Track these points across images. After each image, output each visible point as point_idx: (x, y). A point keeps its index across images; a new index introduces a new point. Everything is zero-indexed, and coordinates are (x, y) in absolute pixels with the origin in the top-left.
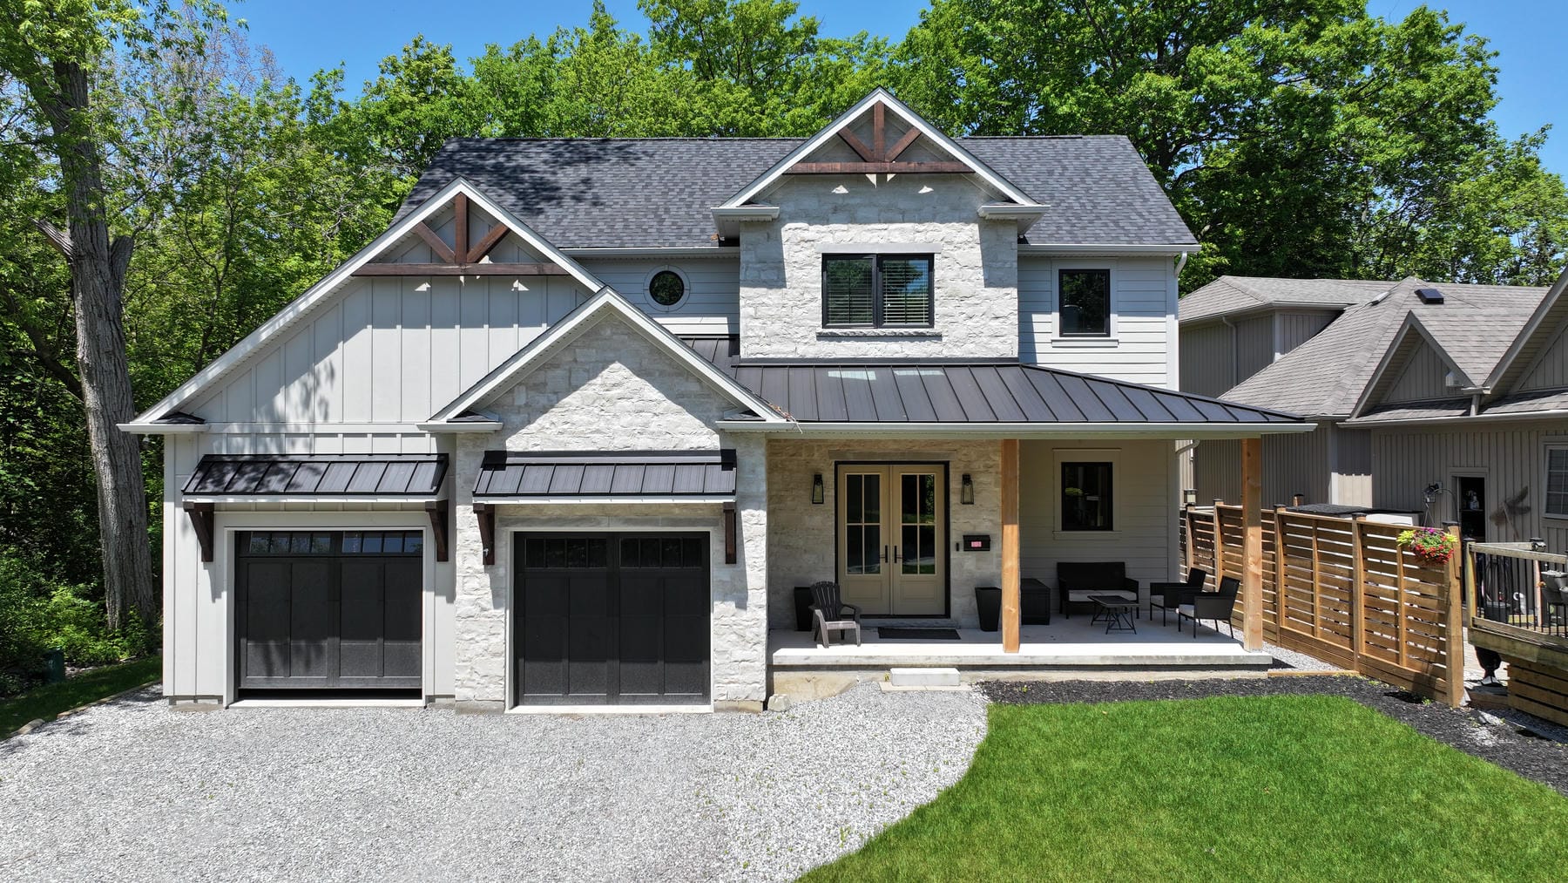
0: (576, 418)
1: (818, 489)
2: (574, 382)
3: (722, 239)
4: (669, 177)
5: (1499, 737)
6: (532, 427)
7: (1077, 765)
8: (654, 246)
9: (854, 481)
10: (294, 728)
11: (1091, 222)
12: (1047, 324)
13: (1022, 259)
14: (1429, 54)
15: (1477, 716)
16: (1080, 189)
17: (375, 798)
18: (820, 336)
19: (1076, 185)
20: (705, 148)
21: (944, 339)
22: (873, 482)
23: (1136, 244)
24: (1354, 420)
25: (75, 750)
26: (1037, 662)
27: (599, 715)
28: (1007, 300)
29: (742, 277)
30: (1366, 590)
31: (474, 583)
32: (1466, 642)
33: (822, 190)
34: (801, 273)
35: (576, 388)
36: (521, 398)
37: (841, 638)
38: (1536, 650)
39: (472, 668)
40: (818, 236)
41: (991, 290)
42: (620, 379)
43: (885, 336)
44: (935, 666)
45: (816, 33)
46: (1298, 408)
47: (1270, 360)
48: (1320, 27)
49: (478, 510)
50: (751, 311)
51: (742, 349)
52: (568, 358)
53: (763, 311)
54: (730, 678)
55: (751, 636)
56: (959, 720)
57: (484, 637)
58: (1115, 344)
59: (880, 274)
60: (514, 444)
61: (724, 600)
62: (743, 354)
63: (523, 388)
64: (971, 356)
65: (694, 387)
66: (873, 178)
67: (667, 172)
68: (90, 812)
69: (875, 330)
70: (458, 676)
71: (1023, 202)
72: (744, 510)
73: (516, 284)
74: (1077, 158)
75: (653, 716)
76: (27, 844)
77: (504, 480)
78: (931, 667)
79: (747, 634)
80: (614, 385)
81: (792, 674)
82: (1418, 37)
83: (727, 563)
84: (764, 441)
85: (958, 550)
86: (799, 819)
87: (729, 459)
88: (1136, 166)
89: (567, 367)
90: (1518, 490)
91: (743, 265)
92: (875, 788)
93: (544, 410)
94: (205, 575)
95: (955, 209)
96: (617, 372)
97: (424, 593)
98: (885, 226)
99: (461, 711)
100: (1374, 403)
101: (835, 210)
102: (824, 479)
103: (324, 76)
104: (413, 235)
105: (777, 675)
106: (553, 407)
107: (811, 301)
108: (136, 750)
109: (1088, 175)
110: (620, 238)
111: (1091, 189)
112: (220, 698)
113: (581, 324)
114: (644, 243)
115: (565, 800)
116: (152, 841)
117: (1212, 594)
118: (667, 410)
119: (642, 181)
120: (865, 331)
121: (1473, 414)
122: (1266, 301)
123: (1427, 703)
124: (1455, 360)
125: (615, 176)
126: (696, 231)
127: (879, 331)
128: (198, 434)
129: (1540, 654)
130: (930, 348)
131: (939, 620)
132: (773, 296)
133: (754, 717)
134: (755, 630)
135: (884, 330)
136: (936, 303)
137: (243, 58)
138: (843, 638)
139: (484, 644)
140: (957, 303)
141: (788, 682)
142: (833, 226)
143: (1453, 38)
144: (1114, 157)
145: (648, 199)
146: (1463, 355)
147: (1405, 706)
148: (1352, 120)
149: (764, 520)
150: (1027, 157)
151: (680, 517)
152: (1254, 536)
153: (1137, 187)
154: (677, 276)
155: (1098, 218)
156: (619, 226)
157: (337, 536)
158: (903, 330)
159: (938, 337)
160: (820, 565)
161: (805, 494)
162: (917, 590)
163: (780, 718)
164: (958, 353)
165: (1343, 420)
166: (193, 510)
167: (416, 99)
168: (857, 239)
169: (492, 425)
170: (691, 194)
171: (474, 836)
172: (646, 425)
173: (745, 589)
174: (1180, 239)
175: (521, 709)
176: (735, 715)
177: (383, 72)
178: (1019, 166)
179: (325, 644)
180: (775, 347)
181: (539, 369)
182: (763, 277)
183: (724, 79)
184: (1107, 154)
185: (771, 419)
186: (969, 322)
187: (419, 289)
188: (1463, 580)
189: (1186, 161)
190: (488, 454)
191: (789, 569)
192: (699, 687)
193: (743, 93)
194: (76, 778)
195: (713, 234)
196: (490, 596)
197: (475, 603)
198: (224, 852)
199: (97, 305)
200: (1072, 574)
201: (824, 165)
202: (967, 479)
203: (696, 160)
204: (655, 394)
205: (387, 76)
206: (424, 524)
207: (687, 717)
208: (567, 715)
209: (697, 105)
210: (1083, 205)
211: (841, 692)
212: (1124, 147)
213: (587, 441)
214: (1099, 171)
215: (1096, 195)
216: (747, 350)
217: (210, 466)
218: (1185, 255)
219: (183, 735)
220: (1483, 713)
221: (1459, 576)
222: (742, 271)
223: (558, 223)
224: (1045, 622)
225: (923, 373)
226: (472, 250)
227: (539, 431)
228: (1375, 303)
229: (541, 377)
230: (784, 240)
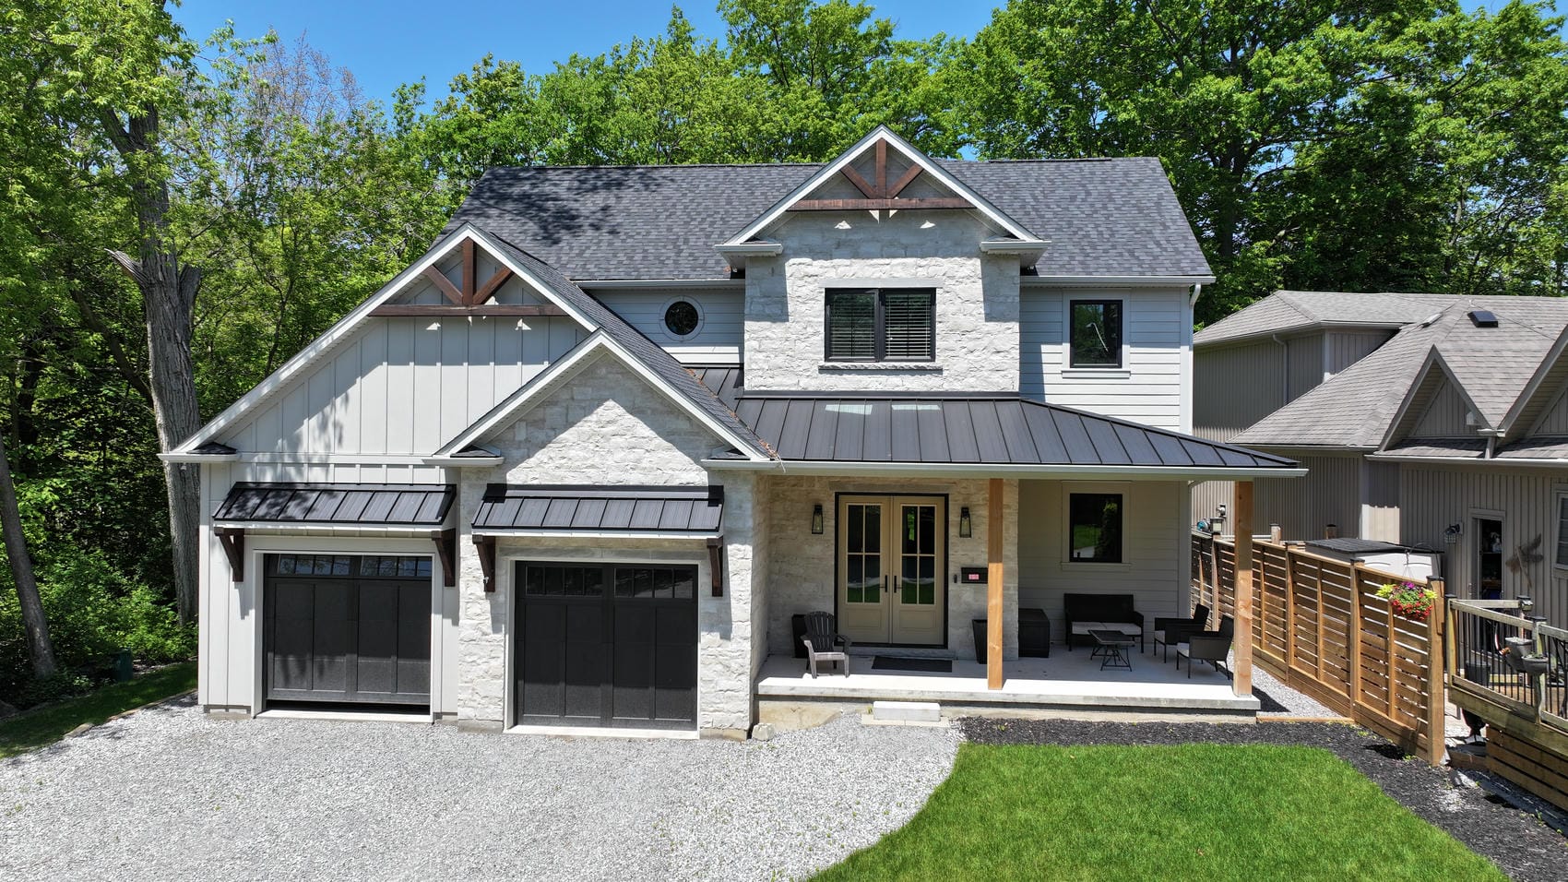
0: (572, 453)
1: (818, 519)
2: (570, 420)
3: (735, 271)
4: (694, 206)
5: (1467, 802)
6: (532, 461)
7: (1021, 814)
8: (668, 277)
9: (855, 512)
10: (309, 741)
11: (1106, 251)
12: (1056, 356)
13: (1024, 290)
14: (1524, 49)
15: (1453, 776)
16: (1099, 217)
17: (362, 816)
18: (822, 370)
19: (1096, 212)
20: (733, 175)
21: (945, 373)
22: (874, 515)
23: (1148, 276)
24: (1382, 454)
25: (112, 755)
26: (1019, 700)
27: (591, 737)
28: (1008, 335)
29: (746, 311)
30: (1363, 637)
31: (476, 609)
32: (1446, 700)
33: (826, 226)
34: (804, 308)
35: (572, 424)
36: (521, 434)
37: (833, 668)
38: (1505, 715)
39: (473, 689)
40: (821, 271)
41: (992, 324)
42: (614, 416)
43: (886, 369)
44: (918, 701)
45: (890, 35)
46: (1332, 436)
47: (1319, 380)
48: (1404, 24)
49: (476, 540)
50: (755, 344)
51: (746, 381)
52: (565, 396)
53: (767, 344)
54: (715, 706)
55: (736, 666)
56: (927, 758)
57: (484, 660)
58: (1127, 375)
59: (883, 308)
60: (514, 477)
61: (710, 630)
62: (747, 387)
63: (524, 424)
64: (971, 390)
65: (683, 425)
66: (876, 214)
67: (692, 201)
68: (109, 819)
69: (876, 364)
70: (460, 696)
71: (1025, 238)
72: (731, 544)
73: (520, 323)
74: (1103, 182)
75: (641, 740)
76: (47, 848)
77: (503, 512)
78: (913, 701)
79: (733, 665)
80: (608, 422)
81: (777, 704)
82: (1512, 31)
83: (714, 595)
84: (753, 478)
85: (956, 582)
86: (739, 859)
87: (716, 495)
88: (1162, 190)
89: (564, 405)
90: (1532, 537)
91: (748, 299)
92: (821, 829)
93: (543, 446)
94: (235, 594)
95: (957, 244)
96: (611, 409)
97: (433, 615)
98: (887, 261)
99: (463, 729)
100: (1401, 438)
101: (838, 245)
102: (824, 509)
103: (406, 90)
104: (424, 279)
105: (762, 704)
106: (550, 442)
107: (814, 334)
108: (165, 757)
109: (1112, 200)
110: (637, 270)
111: (1112, 215)
112: (248, 709)
113: (577, 364)
114: (659, 274)
115: (532, 827)
116: (153, 851)
117: (1212, 634)
118: (658, 447)
119: (666, 210)
120: (866, 365)
121: (1488, 458)
122: (1316, 320)
123: (1407, 760)
124: (1474, 400)
125: (642, 205)
126: (711, 262)
127: (880, 365)
128: (231, 463)
129: (1508, 720)
130: (930, 382)
131: (936, 651)
132: (776, 330)
133: (738, 746)
134: (740, 661)
135: (885, 364)
136: (937, 337)
137: (325, 79)
138: (835, 667)
139: (484, 667)
140: (959, 337)
141: (774, 711)
142: (836, 261)
143: (1554, 31)
144: (1141, 181)
145: (669, 229)
146: (1482, 393)
147: (1382, 761)
148: (1433, 122)
149: (750, 555)
150: (1052, 181)
151: (671, 550)
152: (1244, 579)
153: (1159, 213)
154: (690, 305)
155: (1114, 247)
156: (638, 257)
157: (355, 560)
158: (903, 364)
159: (939, 371)
160: (818, 595)
161: (806, 524)
162: (914, 620)
163: (761, 747)
164: (958, 386)
165: (1371, 452)
166: (223, 535)
167: (484, 117)
168: (860, 274)
169: (491, 461)
170: (712, 223)
171: (438, 860)
172: (638, 461)
173: (729, 622)
174: (1193, 269)
175: (520, 729)
176: (719, 743)
177: (453, 91)
178: (1042, 192)
179: (340, 660)
180: (778, 380)
181: (538, 406)
182: (767, 311)
183: (799, 82)
184: (1135, 177)
185: (756, 458)
186: (970, 357)
187: (430, 328)
188: (1444, 636)
189: (1270, 160)
190: (491, 487)
191: (790, 597)
192: (685, 713)
193: (815, 98)
194: (106, 785)
195: (727, 269)
196: (490, 622)
197: (476, 628)
198: (212, 865)
199: (167, 329)
200: (1079, 606)
201: (826, 202)
202: (965, 512)
203: (722, 187)
204: (648, 432)
205: (456, 95)
206: (430, 550)
207: (673, 743)
208: (561, 736)
209: (768, 111)
210: (1101, 233)
211: (826, 723)
212: (1154, 170)
213: (582, 475)
214: (1123, 196)
215: (1115, 222)
216: (750, 383)
217: (239, 492)
218: (1198, 287)
219: (209, 744)
220: (1460, 774)
221: (1440, 632)
222: (747, 305)
223: (580, 254)
224: (1044, 654)
225: (921, 407)
226: (478, 292)
227: (538, 465)
228: (1426, 325)
229: (540, 414)
230: (788, 275)
